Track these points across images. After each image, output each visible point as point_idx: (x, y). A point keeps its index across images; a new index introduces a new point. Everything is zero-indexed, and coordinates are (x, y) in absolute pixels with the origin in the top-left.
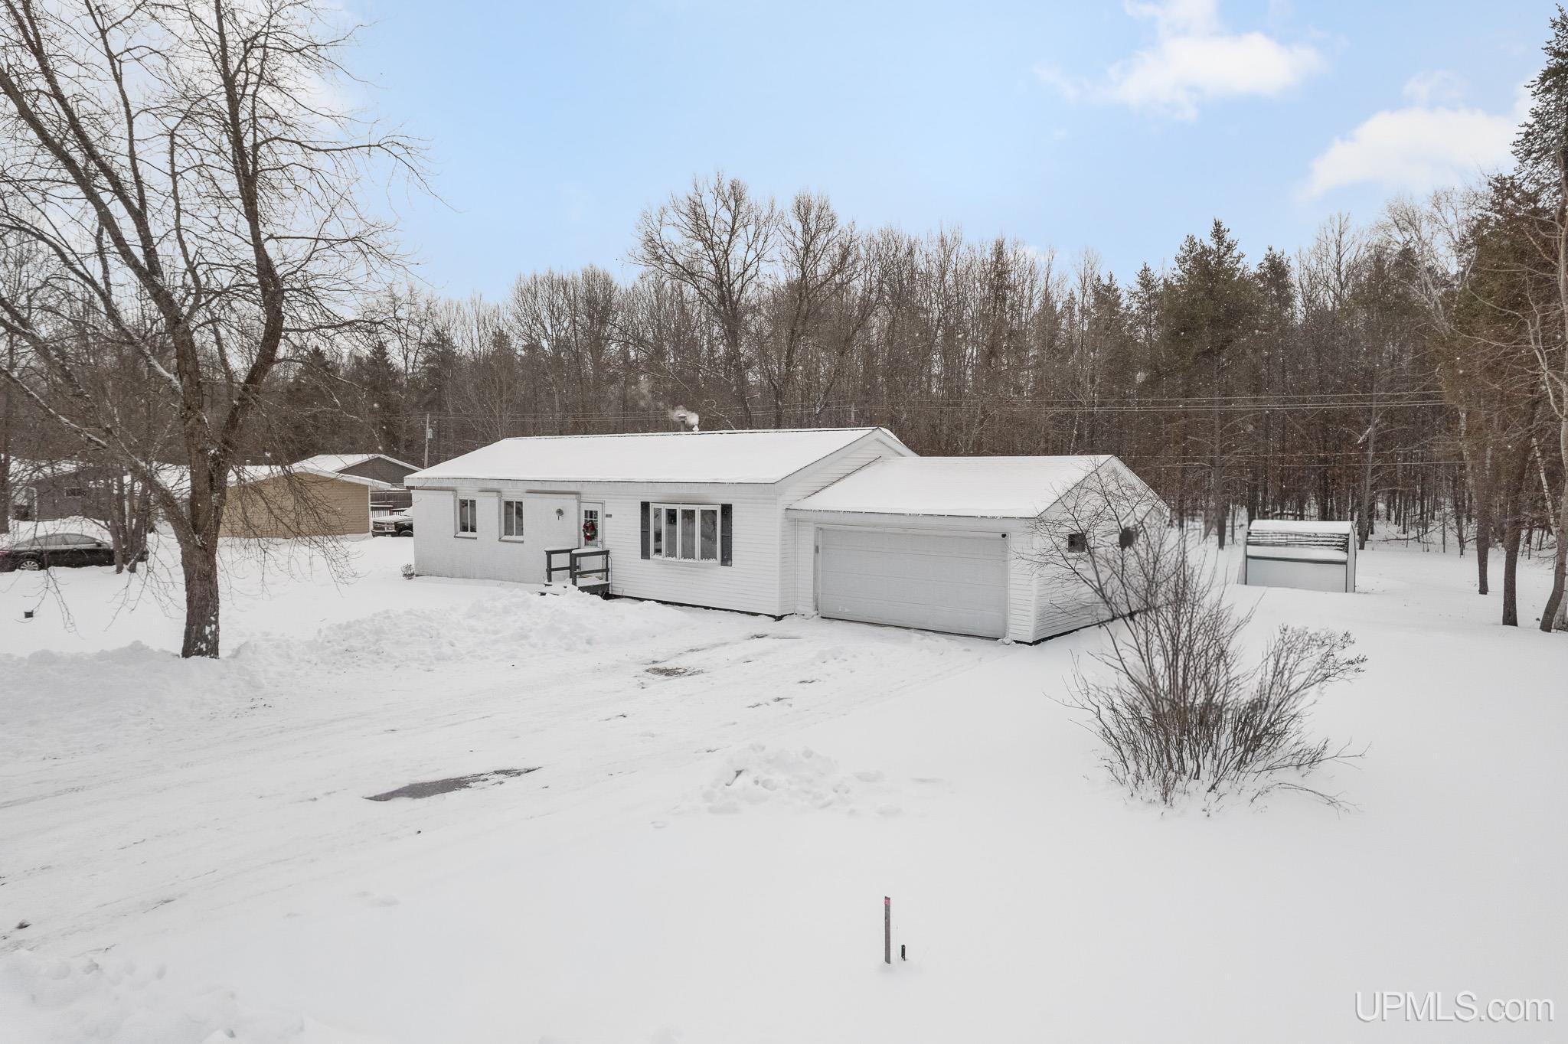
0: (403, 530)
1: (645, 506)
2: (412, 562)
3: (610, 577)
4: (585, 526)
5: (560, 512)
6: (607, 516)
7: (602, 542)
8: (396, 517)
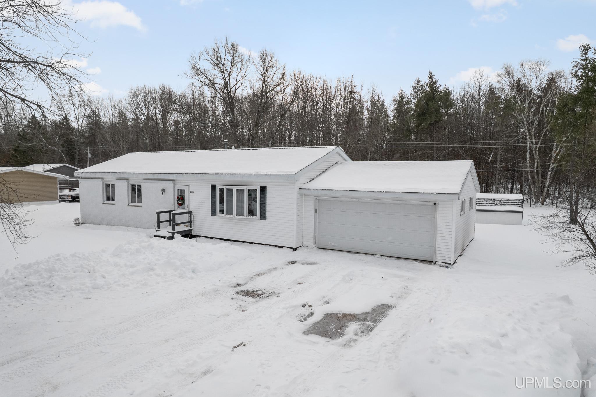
0: (75, 199)
1: (213, 187)
2: (79, 216)
3: (192, 226)
4: (178, 198)
5: (163, 190)
6: (191, 192)
7: (188, 206)
8: (73, 193)
